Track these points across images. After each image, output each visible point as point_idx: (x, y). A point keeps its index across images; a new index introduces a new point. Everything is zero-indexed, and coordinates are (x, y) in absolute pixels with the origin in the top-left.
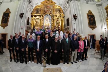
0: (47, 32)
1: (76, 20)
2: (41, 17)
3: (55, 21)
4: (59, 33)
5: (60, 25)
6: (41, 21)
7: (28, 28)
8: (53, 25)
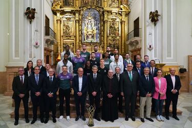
0: (95, 59)
1: (155, 25)
2: (77, 15)
3: (107, 26)
4: (117, 60)
5: (118, 34)
6: (77, 24)
7: (49, 43)
8: (104, 34)
